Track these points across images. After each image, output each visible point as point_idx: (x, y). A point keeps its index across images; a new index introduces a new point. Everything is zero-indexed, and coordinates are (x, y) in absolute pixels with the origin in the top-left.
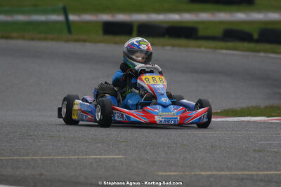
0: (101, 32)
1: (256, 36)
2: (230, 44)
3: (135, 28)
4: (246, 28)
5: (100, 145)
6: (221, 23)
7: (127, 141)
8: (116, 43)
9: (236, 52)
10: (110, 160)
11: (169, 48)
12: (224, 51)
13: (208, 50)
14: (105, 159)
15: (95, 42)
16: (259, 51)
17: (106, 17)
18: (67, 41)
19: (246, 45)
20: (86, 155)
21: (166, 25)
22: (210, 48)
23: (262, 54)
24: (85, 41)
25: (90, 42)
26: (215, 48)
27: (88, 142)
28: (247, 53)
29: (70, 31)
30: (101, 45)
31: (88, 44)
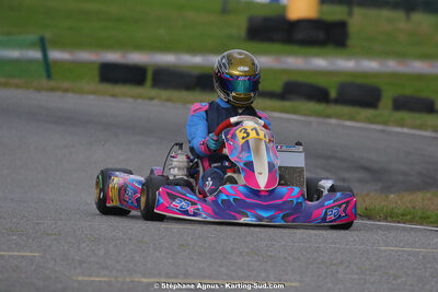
0: (97, 78)
2: (287, 104)
3: (149, 76)
8: (113, 96)
15: (81, 92)
16: (329, 116)
18: (39, 89)
21: (196, 72)
23: (334, 121)
24: (66, 90)
25: (74, 92)
28: (312, 119)
29: (49, 76)
30: (91, 97)
31: (70, 95)
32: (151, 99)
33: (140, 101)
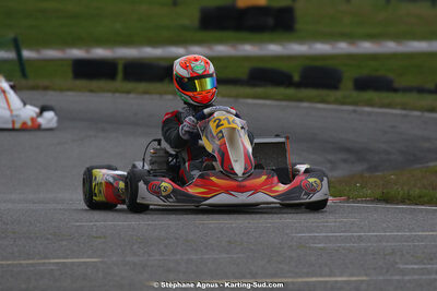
0: (70, 75)
1: (296, 78)
2: (259, 90)
3: (120, 68)
4: (283, 66)
5: (64, 243)
6: (247, 58)
7: (105, 237)
8: (91, 91)
9: (268, 102)
10: (80, 264)
11: (170, 97)
12: (250, 101)
13: (226, 99)
14: (73, 263)
15: (61, 90)
16: (301, 100)
17: (77, 53)
19: (281, 90)
20: (45, 258)
22: (229, 96)
23: (305, 104)
24: (46, 88)
25: (54, 90)
26: (237, 97)
27: (48, 239)
28: (284, 103)
29: (25, 74)
30: (70, 93)
31: (51, 93)
32: (128, 92)
33: (117, 95)
